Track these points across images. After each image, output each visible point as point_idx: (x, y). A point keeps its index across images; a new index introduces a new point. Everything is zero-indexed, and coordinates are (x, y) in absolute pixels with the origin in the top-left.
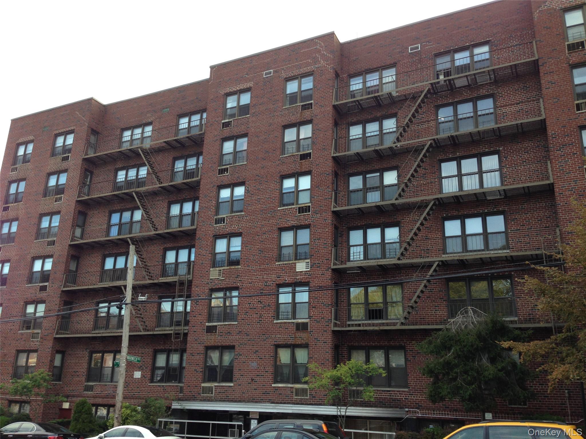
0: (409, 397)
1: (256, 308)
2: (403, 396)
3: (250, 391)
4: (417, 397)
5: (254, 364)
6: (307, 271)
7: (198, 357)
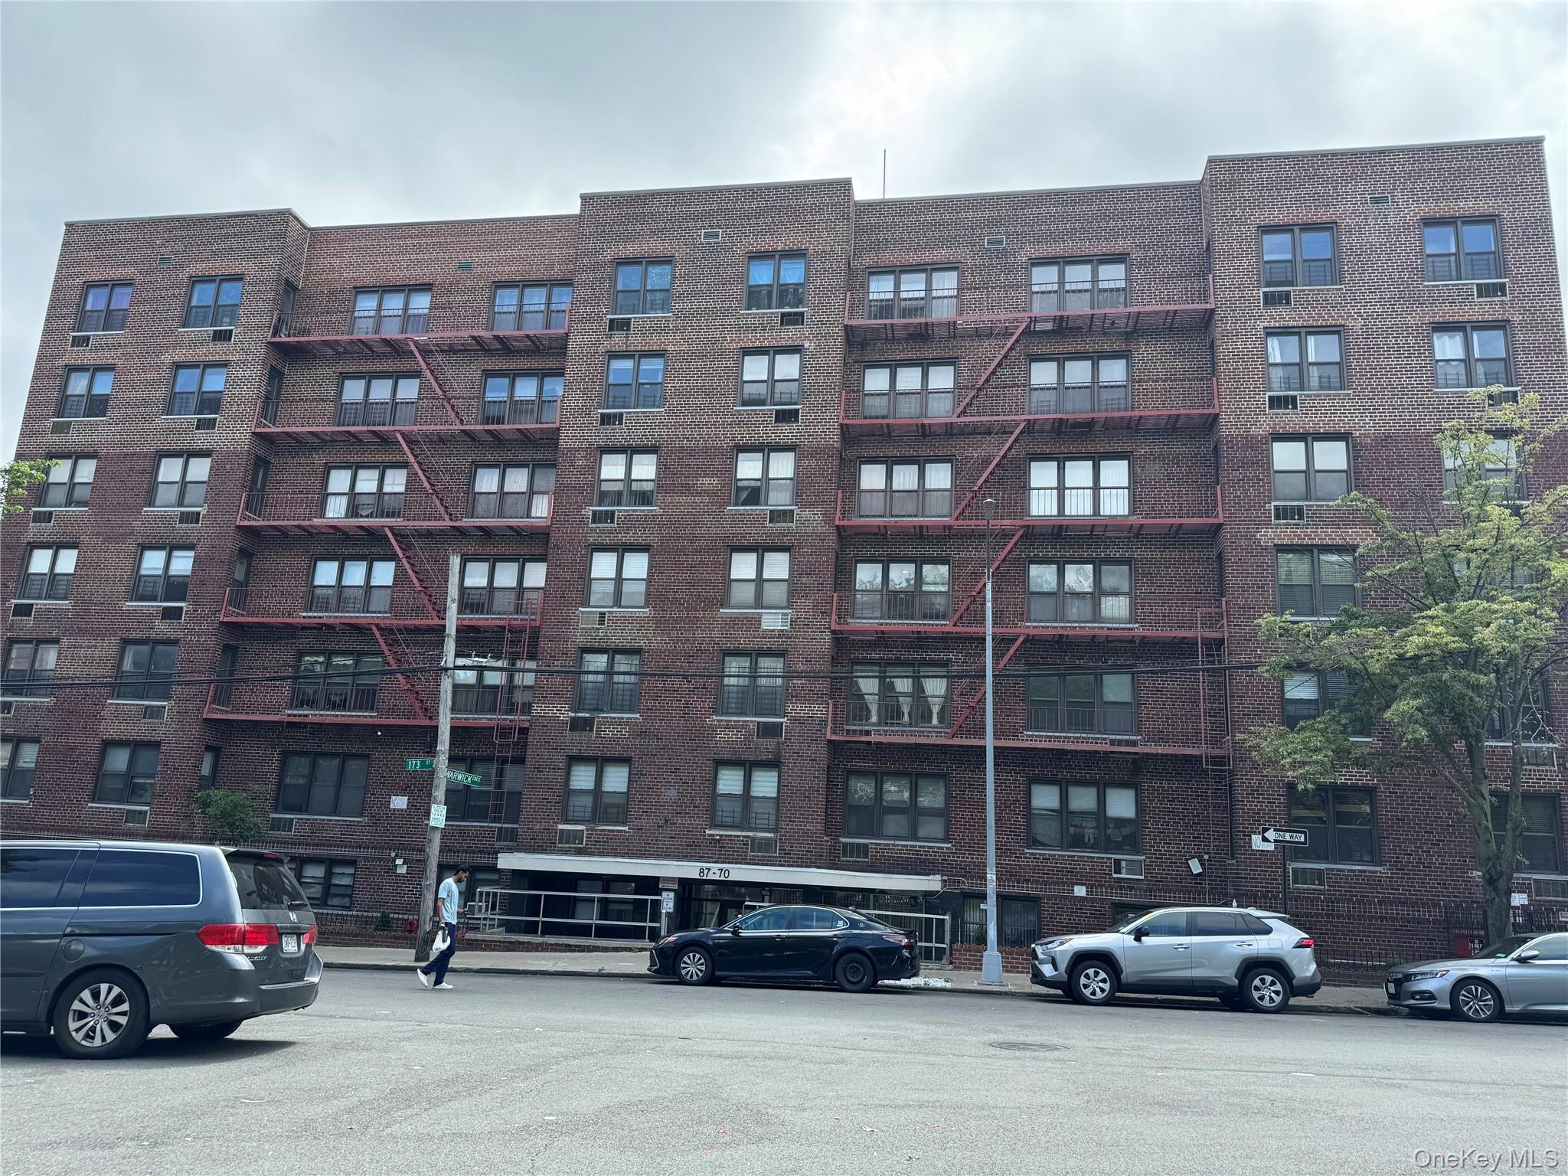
0: (949, 857)
1: (677, 691)
2: (940, 856)
3: (660, 841)
4: (963, 857)
5: (672, 793)
6: (782, 631)
7: (551, 775)
